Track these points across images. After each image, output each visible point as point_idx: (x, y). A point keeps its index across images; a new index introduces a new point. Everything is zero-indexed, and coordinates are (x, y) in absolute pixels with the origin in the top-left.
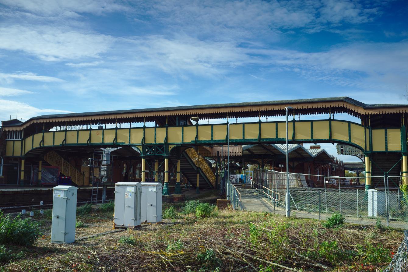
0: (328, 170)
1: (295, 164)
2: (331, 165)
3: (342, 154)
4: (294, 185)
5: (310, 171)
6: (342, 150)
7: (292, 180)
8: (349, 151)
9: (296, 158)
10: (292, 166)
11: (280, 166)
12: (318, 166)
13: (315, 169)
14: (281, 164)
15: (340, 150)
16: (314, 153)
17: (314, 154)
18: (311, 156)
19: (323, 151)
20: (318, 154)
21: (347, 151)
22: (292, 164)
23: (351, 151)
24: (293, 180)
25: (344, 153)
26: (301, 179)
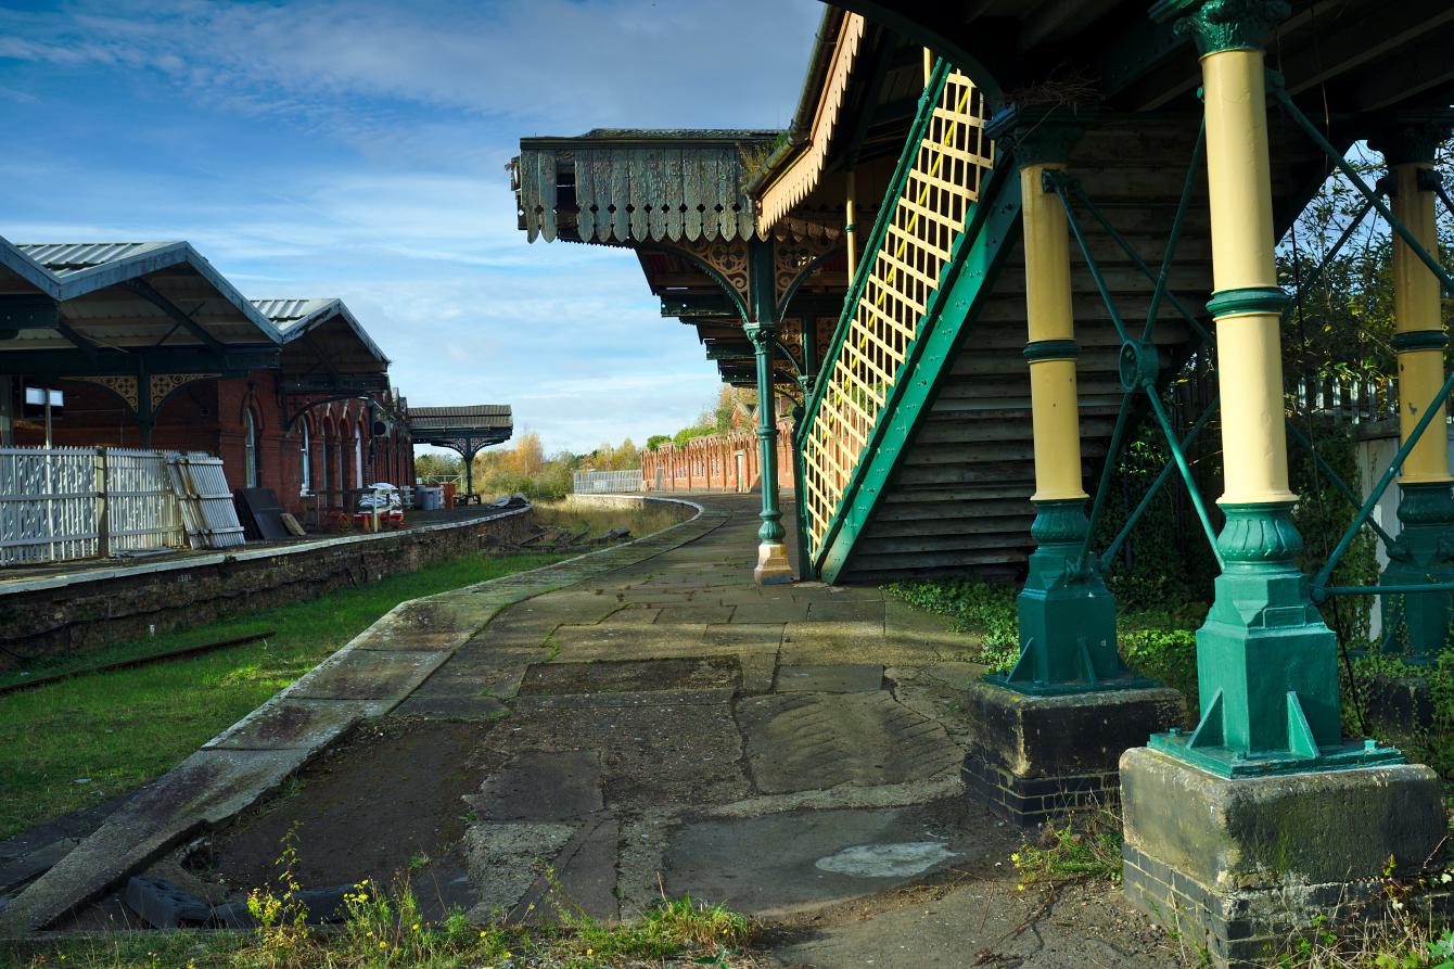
0: (357, 435)
1: (154, 391)
2: (371, 410)
3: (568, 233)
4: (154, 532)
5: (257, 438)
6: (566, 200)
7: (135, 496)
8: (630, 209)
9: (159, 348)
10: (133, 404)
11: (33, 396)
12: (301, 412)
13: (287, 428)
14: (46, 386)
15: (546, 195)
16: (285, 320)
17: (283, 327)
18: (262, 334)
19: (335, 312)
20: (305, 327)
21: (612, 209)
22: (133, 392)
23: (648, 208)
24: (144, 496)
25: (585, 231)
26: (199, 489)
